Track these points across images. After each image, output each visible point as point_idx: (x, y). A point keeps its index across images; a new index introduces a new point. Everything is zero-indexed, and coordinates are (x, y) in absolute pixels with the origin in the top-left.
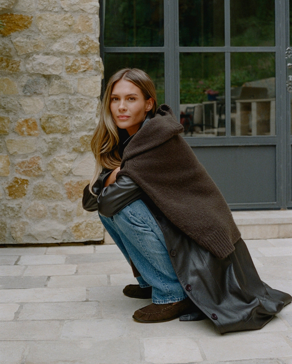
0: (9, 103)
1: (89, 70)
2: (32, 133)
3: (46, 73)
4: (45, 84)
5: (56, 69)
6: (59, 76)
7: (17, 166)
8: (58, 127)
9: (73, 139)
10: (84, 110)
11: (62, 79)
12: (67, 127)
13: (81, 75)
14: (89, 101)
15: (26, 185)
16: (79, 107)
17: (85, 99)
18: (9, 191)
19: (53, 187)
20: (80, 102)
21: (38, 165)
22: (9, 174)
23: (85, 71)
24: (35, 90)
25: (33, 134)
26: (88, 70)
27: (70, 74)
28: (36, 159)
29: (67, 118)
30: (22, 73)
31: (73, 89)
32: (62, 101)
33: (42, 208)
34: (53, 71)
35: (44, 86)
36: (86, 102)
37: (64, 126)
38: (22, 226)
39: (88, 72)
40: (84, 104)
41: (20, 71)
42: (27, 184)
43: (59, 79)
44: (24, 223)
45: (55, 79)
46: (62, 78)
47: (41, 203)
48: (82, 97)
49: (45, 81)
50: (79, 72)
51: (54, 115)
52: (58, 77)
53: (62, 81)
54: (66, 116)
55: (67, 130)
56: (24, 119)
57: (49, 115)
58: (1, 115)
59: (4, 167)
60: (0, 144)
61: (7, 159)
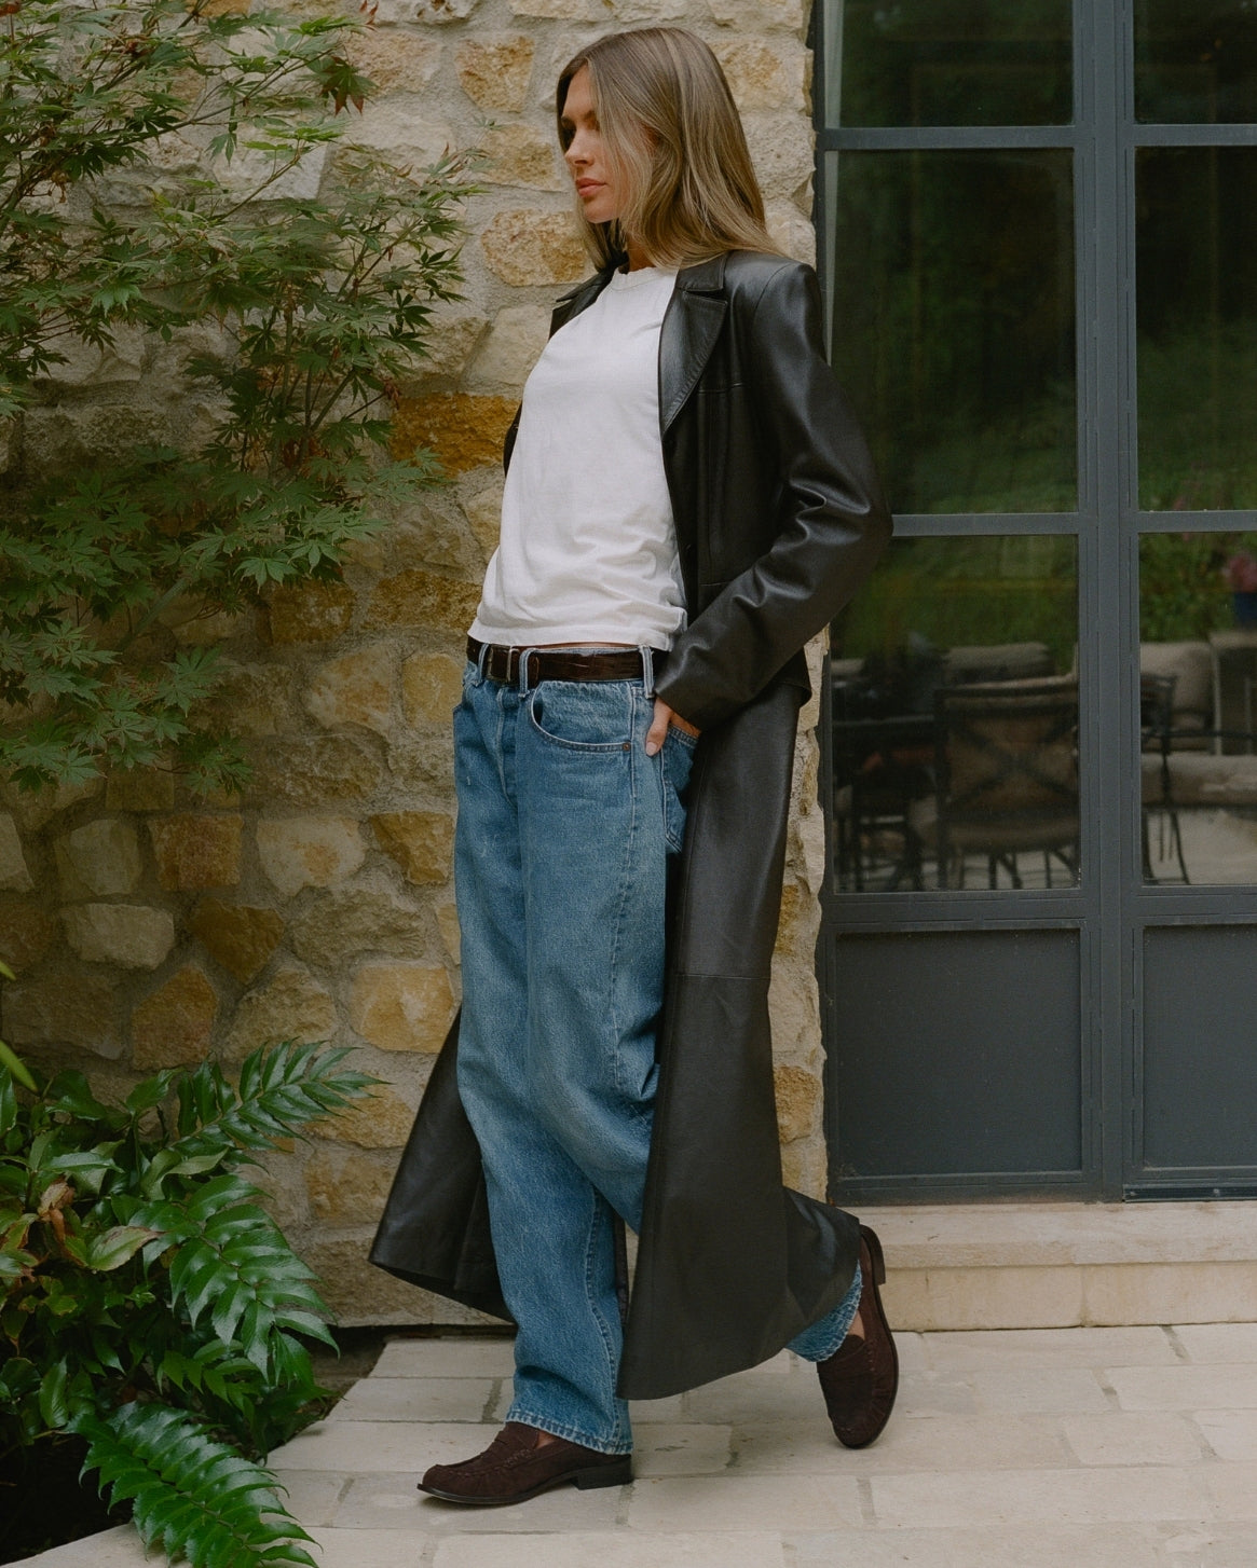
58: (418, 804)
59: (430, 1016)
60: (414, 924)
61: (441, 983)
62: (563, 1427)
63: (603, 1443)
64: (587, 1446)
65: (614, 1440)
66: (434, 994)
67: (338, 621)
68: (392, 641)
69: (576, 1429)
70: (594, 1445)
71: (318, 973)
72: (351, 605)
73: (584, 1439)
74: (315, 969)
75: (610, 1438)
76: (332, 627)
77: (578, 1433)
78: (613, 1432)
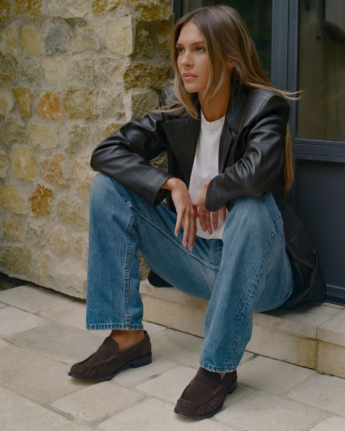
0: (31, 67)
1: (120, 6)
2: (54, 115)
3: (68, 16)
4: (69, 34)
5: (79, 7)
6: (84, 20)
7: (40, 168)
8: (79, 108)
9: (99, 130)
10: (111, 80)
11: (88, 24)
12: (91, 109)
13: (109, 17)
14: (120, 63)
15: (50, 198)
16: (104, 74)
17: (113, 60)
18: (31, 204)
19: (77, 207)
20: (106, 65)
21: (60, 168)
22: (34, 178)
23: (114, 8)
24: (57, 46)
25: (56, 117)
26: (118, 7)
27: (97, 15)
28: (59, 159)
29: (93, 93)
30: (45, 17)
31: (98, 43)
32: (85, 63)
33: (65, 239)
34: (76, 13)
35: (69, 38)
36: (114, 64)
37: (87, 107)
38: (43, 260)
39: (118, 10)
40: (111, 69)
41: (41, 15)
42: (51, 196)
43: (84, 25)
44: (47, 257)
45: (80, 26)
46: (87, 22)
47: (65, 231)
48: (110, 56)
49: (70, 29)
50: (107, 11)
51: (76, 86)
52: (83, 22)
53: (88, 28)
54: (91, 90)
55: (91, 114)
56: (46, 93)
57: (70, 87)
58: (24, 85)
59: (27, 166)
60: (24, 131)
61: (31, 154)
62: (106, 326)
63: (123, 326)
64: (118, 329)
65: (128, 323)
66: (29, 158)
67: (5, 15)
68: (18, 22)
69: (111, 324)
70: (121, 328)
71: (4, 147)
72: (9, 8)
73: (116, 327)
74: (3, 145)
75: (126, 323)
76: (4, 17)
77: (113, 325)
78: (127, 319)
